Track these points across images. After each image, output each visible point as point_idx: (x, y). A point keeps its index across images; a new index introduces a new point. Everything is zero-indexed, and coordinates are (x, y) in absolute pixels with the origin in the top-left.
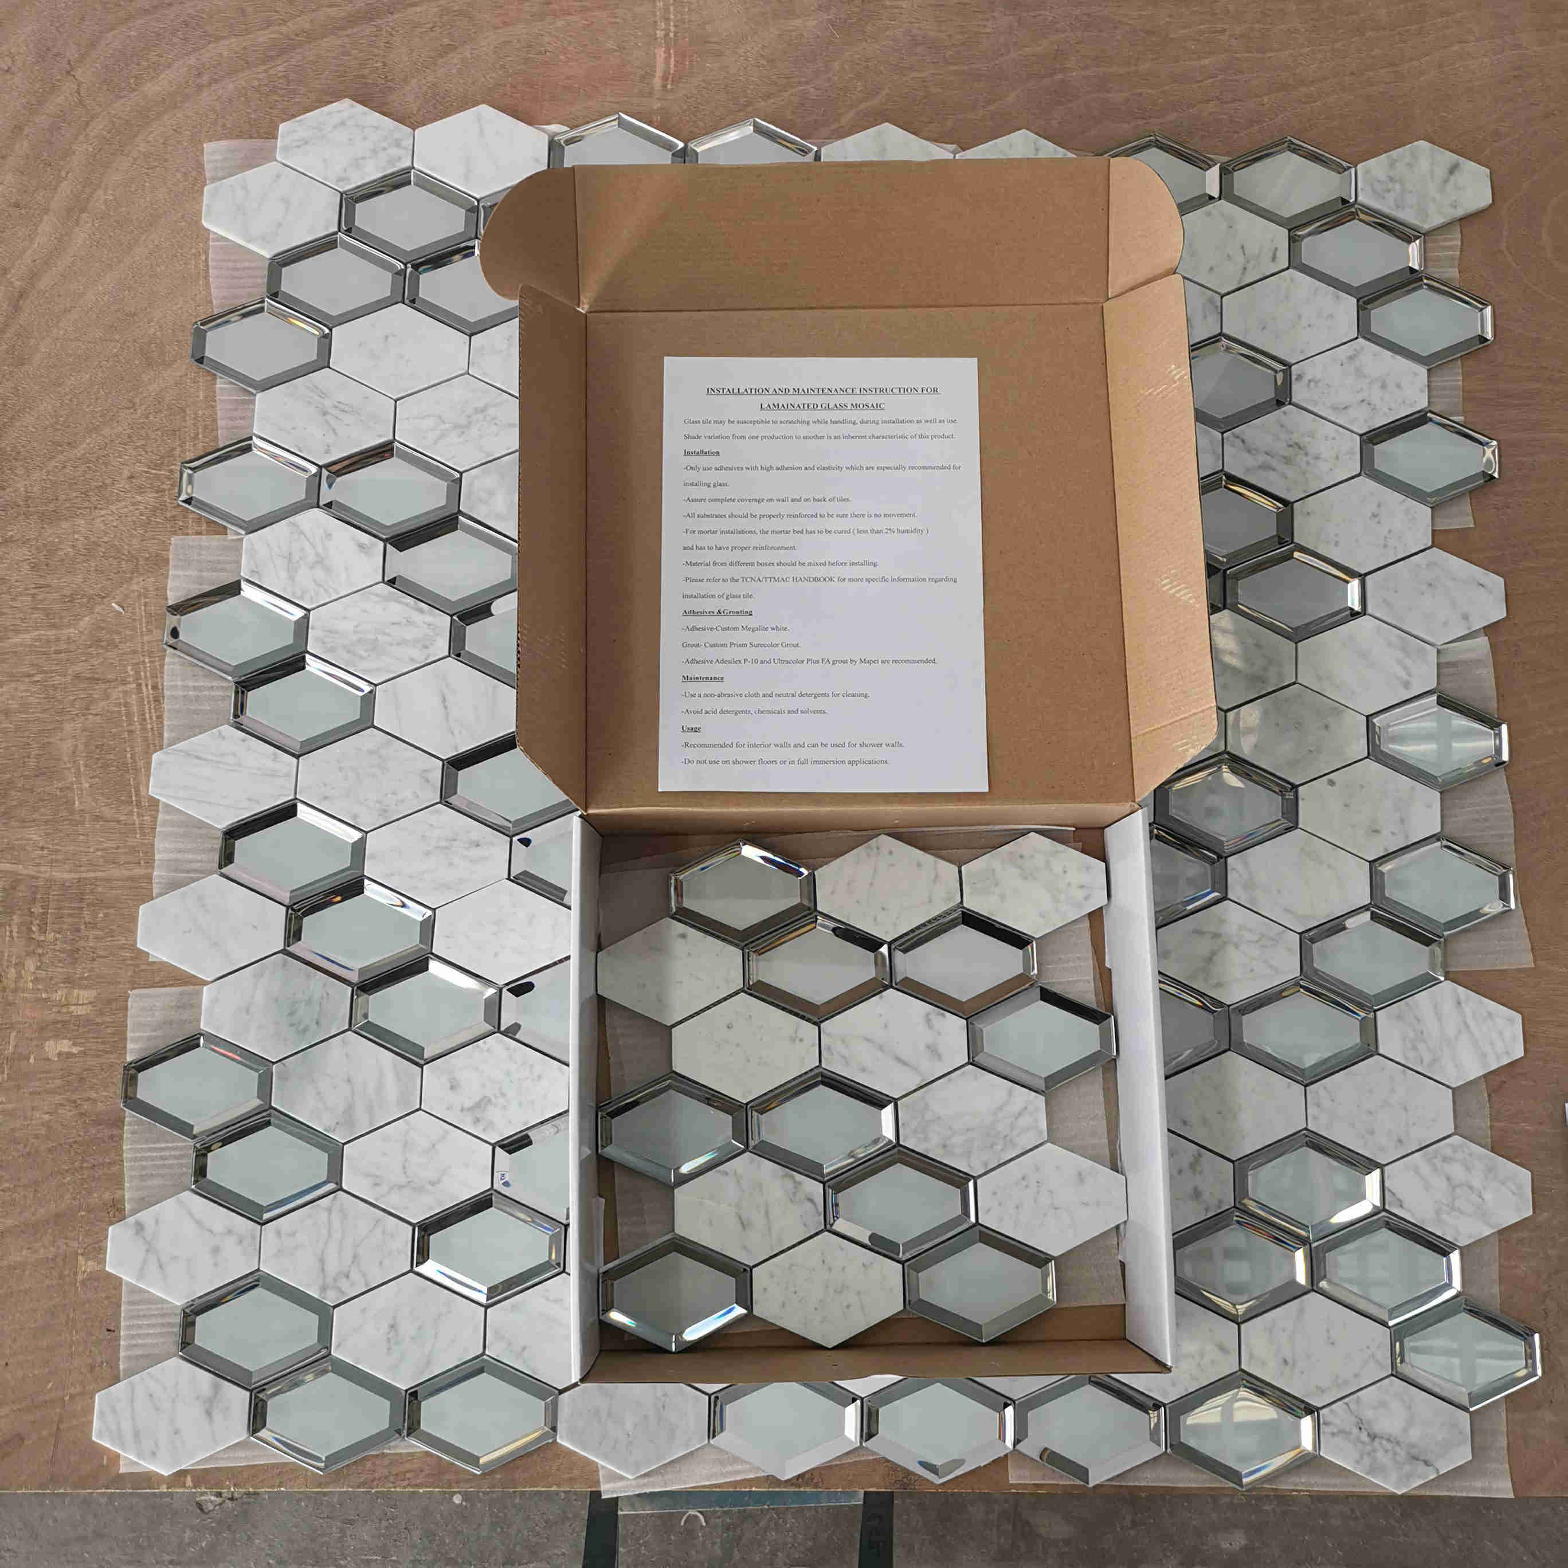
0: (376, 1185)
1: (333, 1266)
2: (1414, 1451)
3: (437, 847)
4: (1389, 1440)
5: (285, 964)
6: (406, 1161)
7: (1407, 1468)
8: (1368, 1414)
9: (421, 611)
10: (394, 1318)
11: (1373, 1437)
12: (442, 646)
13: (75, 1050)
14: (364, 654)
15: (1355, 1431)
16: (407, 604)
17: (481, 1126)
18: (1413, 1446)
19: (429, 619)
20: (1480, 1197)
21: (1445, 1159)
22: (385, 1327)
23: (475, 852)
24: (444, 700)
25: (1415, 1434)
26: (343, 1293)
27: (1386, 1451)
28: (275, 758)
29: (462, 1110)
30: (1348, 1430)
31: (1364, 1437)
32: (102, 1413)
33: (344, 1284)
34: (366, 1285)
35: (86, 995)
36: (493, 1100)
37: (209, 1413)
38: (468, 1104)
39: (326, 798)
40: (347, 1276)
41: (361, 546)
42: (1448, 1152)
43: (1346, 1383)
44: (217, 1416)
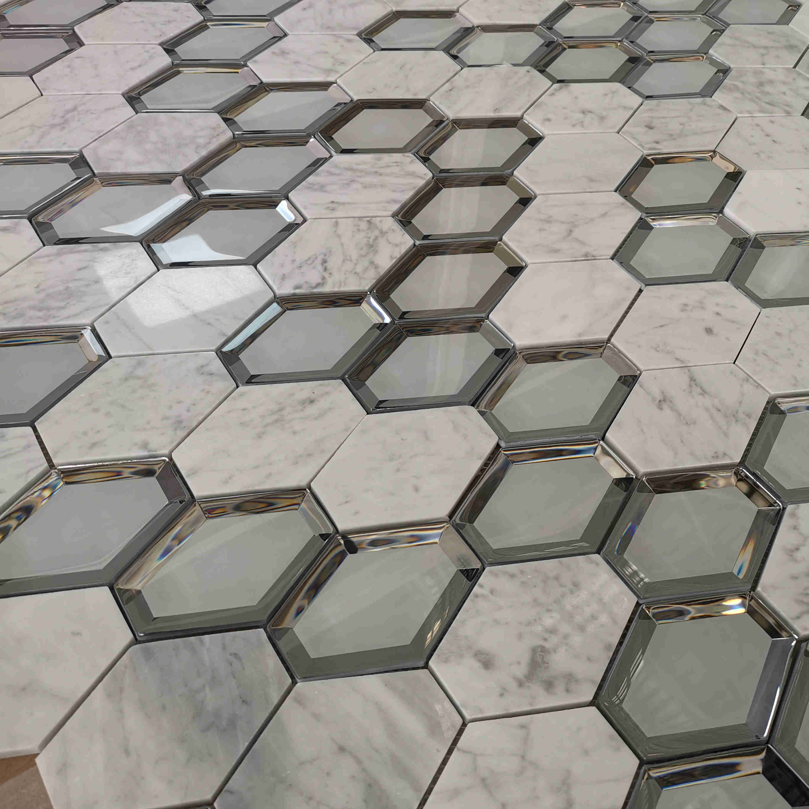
3: (266, 426)
5: (148, 655)
17: (560, 687)
29: (521, 684)
36: (547, 645)
38: (521, 671)
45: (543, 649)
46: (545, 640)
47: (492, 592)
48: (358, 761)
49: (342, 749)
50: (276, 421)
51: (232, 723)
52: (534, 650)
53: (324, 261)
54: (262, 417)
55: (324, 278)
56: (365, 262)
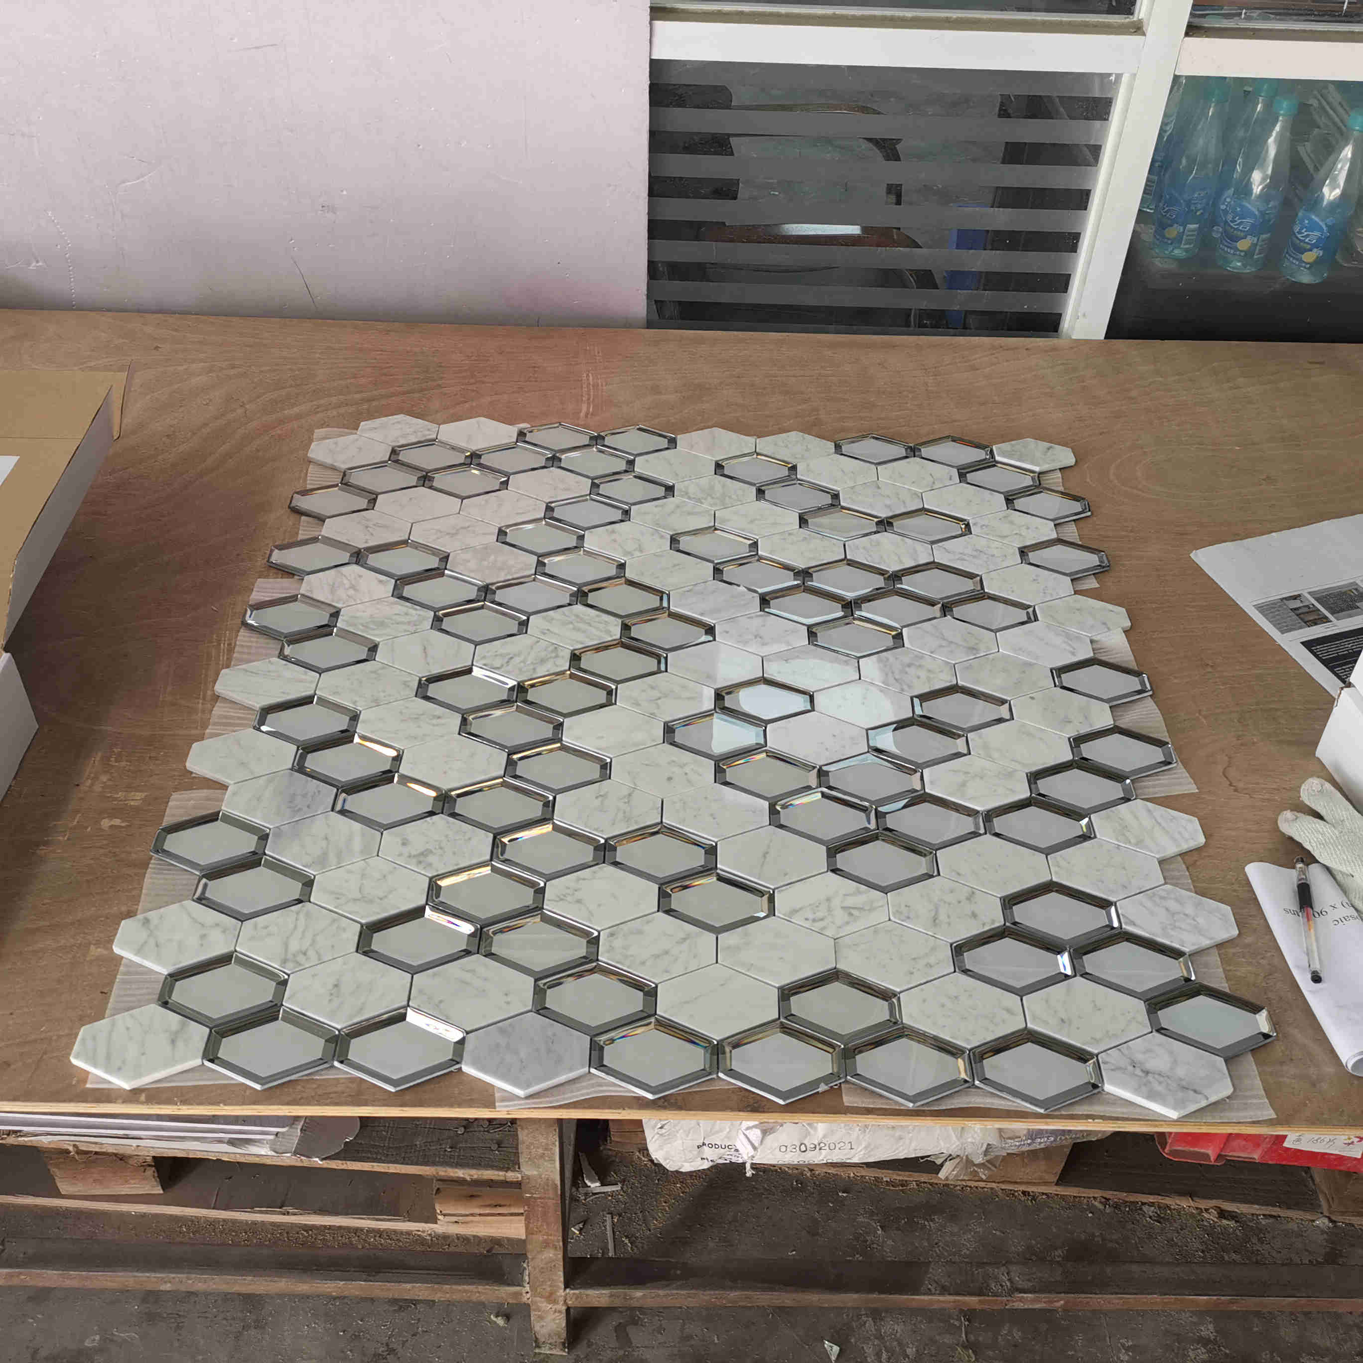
0: (337, 899)
1: (294, 947)
2: (1184, 1083)
3: (410, 718)
4: (1160, 1074)
5: (290, 776)
6: (362, 885)
7: (1180, 1095)
8: (1139, 1057)
9: (416, 609)
10: (338, 980)
11: (1147, 1073)
12: (427, 625)
14: (374, 627)
15: (1130, 1068)
16: (406, 606)
17: (423, 866)
18: (1181, 1080)
19: (418, 612)
20: (1194, 920)
21: (1162, 898)
22: (330, 987)
23: (435, 721)
24: (425, 649)
25: (1181, 1072)
26: (299, 964)
27: (1160, 1083)
28: (306, 673)
29: (410, 857)
30: (1123, 1066)
31: (1138, 1072)
32: (83, 1039)
33: (301, 959)
34: (320, 960)
37: (173, 1042)
38: (414, 853)
39: (336, 693)
40: (305, 954)
41: (381, 581)
42: (1163, 894)
44: (180, 1044)
45: (431, 851)
46: (435, 849)
47: (434, 822)
48: (328, 845)
49: (326, 839)
50: (415, 718)
51: (298, 811)
52: (427, 850)
53: (512, 658)
54: (412, 713)
55: (502, 666)
56: (532, 667)
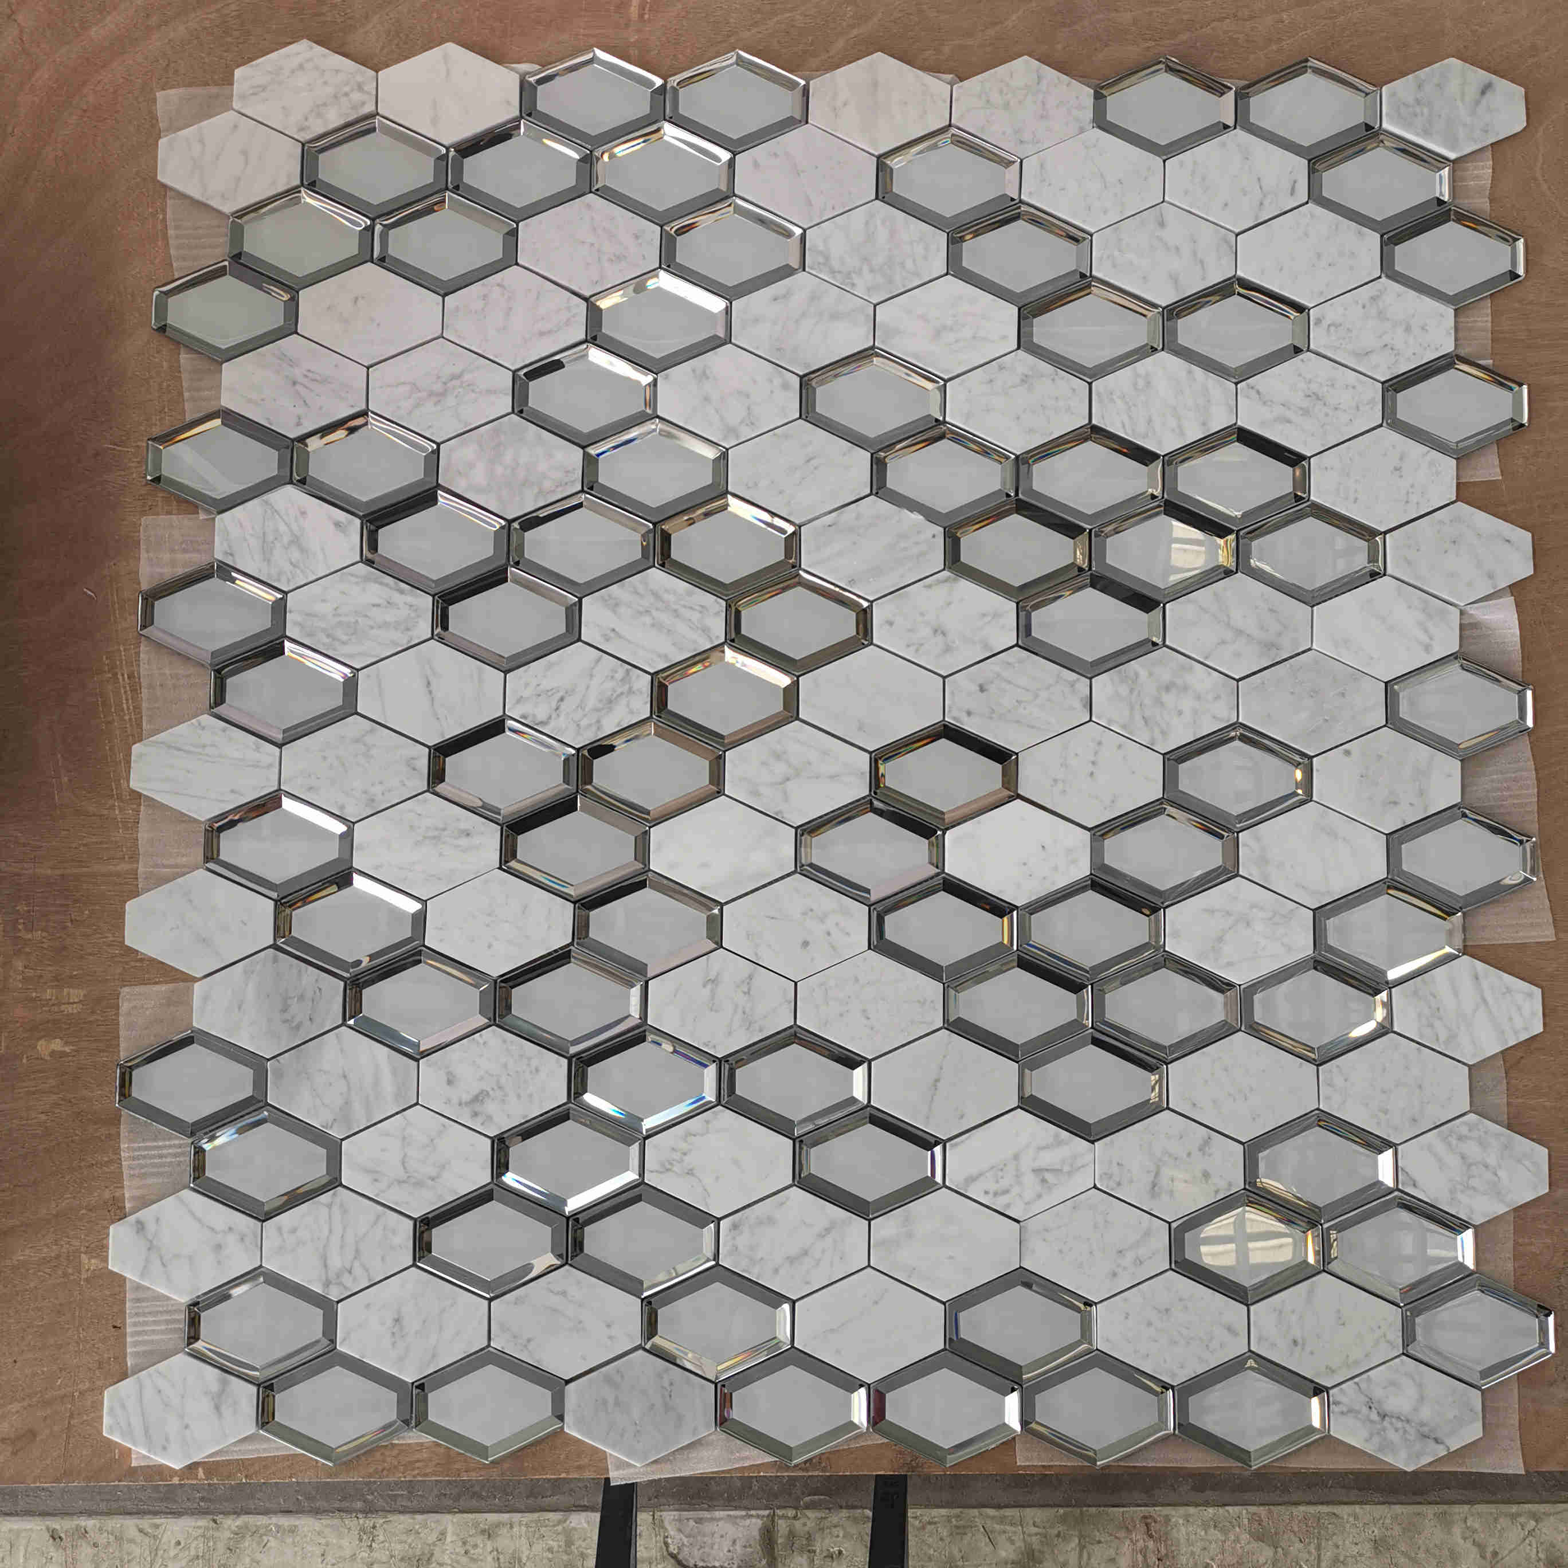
0: (376, 1180)
1: (336, 1262)
2: (1425, 1430)
3: (425, 837)
4: (1398, 1418)
6: (405, 1155)
7: (1418, 1446)
8: (1378, 1393)
9: (402, 592)
10: (399, 1312)
11: (1383, 1416)
12: (424, 628)
13: (67, 1049)
14: (344, 638)
15: (1365, 1410)
16: (387, 585)
17: (480, 1119)
18: (1422, 1424)
19: (409, 599)
20: (1496, 1175)
21: (1461, 1138)
22: (389, 1322)
23: (464, 842)
24: (429, 683)
25: (1426, 1413)
26: (346, 1288)
27: (1397, 1430)
28: (258, 749)
29: (460, 1104)
30: (1357, 1408)
31: (1374, 1416)
32: (111, 1410)
33: (347, 1280)
34: (370, 1280)
35: (76, 994)
36: (491, 1093)
37: (217, 1408)
38: (466, 1097)
39: (310, 789)
40: (350, 1272)
41: (337, 525)
42: (1464, 1130)
43: (1356, 1362)
44: (226, 1411)
45: (488, 1094)
46: (493, 1089)
47: (485, 1043)
48: (349, 1089)
49: (345, 1077)
50: (434, 838)
51: (298, 1027)
52: (482, 1091)
53: (562, 699)
54: (428, 828)
56: (594, 718)
